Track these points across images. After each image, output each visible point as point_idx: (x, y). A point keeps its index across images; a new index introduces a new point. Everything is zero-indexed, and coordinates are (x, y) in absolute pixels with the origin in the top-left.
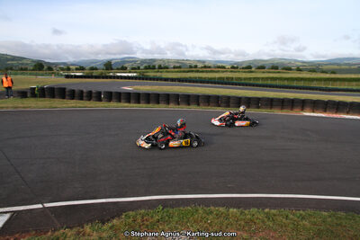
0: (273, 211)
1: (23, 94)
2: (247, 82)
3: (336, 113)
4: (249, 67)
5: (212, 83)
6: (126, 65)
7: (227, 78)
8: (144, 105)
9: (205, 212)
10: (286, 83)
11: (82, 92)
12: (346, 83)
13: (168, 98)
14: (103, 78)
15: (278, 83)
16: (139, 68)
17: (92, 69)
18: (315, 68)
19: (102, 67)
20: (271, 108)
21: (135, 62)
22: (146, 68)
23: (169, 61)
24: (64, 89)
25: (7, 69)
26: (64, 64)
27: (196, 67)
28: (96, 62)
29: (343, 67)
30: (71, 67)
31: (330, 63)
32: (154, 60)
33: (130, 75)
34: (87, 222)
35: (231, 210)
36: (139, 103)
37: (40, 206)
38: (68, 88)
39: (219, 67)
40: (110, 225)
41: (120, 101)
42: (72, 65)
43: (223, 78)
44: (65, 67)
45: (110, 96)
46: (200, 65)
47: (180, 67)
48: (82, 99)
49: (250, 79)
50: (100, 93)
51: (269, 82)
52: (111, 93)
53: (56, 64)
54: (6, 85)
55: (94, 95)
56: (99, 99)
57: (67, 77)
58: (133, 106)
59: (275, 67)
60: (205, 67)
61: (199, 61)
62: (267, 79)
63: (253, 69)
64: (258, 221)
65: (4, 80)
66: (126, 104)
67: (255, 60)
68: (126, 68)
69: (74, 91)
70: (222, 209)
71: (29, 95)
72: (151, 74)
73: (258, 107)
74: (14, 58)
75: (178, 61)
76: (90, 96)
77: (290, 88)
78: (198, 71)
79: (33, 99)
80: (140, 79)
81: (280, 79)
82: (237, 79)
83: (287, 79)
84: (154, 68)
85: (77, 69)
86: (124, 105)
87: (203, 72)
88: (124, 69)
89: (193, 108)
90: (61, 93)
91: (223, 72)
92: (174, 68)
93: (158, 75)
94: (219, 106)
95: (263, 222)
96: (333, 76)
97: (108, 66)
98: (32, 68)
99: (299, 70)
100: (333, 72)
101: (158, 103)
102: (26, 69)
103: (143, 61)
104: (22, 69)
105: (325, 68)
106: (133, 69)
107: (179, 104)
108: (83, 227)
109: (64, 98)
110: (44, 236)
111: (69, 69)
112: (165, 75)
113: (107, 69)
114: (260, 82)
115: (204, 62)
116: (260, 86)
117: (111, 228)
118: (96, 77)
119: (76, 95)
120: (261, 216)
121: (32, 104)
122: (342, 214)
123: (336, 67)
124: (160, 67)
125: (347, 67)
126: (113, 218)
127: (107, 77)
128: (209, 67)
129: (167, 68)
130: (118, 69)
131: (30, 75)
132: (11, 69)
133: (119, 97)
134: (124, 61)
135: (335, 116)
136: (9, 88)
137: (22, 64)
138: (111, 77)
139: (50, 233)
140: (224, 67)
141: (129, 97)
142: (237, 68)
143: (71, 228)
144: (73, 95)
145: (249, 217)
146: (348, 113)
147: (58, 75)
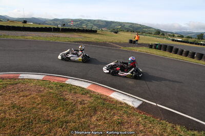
11: (183, 50)
14: (196, 44)
17: (188, 37)
19: (196, 37)
24: (172, 47)
25: (143, 33)
26: (171, 33)
28: (192, 33)
30: (175, 35)
37: (155, 104)
38: (175, 47)
44: (172, 35)
45: (201, 57)
50: (194, 54)
52: (202, 55)
53: (166, 32)
55: (189, 54)
56: (193, 57)
57: (173, 40)
69: (178, 49)
71: (153, 47)
74: (147, 27)
76: (187, 54)
79: (155, 50)
85: (178, 36)
90: (170, 49)
97: (201, 36)
98: (153, 33)
104: (149, 33)
109: (171, 52)
111: (174, 36)
113: (199, 39)
118: (191, 43)
119: (179, 52)
127: (198, 44)
131: (153, 36)
132: (145, 33)
137: (150, 31)
138: (201, 44)
139: (158, 119)
144: (176, 52)
147: (167, 38)
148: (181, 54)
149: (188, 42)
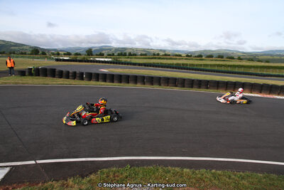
0: (219, 172)
1: (22, 73)
2: (198, 67)
3: (269, 94)
4: (200, 56)
5: (170, 68)
6: (103, 52)
7: (183, 64)
8: (117, 84)
9: (164, 171)
10: (229, 69)
11: (69, 72)
12: (278, 70)
13: (136, 79)
14: (85, 62)
15: (223, 69)
16: (113, 55)
17: (77, 54)
18: (252, 57)
19: (85, 53)
20: (218, 89)
21: (110, 50)
22: (119, 55)
23: (137, 49)
24: (55, 69)
25: (11, 53)
26: (55, 50)
27: (158, 54)
28: (80, 49)
29: (275, 57)
31: (264, 54)
32: (125, 49)
33: (106, 60)
34: (70, 177)
35: (185, 170)
36: (113, 82)
37: (33, 162)
38: (58, 69)
39: (177, 55)
40: (88, 179)
41: (98, 80)
42: (61, 51)
43: (180, 64)
44: (55, 53)
45: (90, 76)
46: (162, 53)
47: (145, 55)
48: (68, 78)
49: (201, 65)
50: (82, 74)
51: (216, 68)
52: (91, 74)
53: (49, 50)
54: (9, 65)
55: (77, 75)
56: (82, 78)
57: (57, 60)
58: (108, 84)
59: (221, 57)
60: (166, 55)
61: (161, 50)
62: (214, 65)
63: (203, 58)
64: (206, 180)
65: (8, 61)
66: (103, 83)
67: (205, 51)
68: (103, 55)
69: (62, 71)
70: (178, 169)
71: (27, 74)
72: (123, 59)
73: (208, 88)
74: (16, 45)
75: (144, 50)
76: (75, 76)
77: (233, 73)
78: (159, 58)
79: (30, 77)
80: (114, 63)
81: (225, 66)
82: (190, 65)
83: (231, 66)
84: (125, 55)
85: (65, 54)
86: (101, 84)
87: (164, 59)
88: (101, 55)
89: (156, 87)
90: (52, 73)
91: (180, 59)
92: (141, 55)
93: (128, 60)
94: (176, 86)
95: (211, 180)
96: (267, 64)
97: (90, 52)
98: (29, 53)
99: (240, 59)
100: (267, 62)
101: (128, 83)
102: (25, 54)
103: (117, 49)
104: (22, 53)
105: (260, 58)
106: (109, 55)
107: (144, 84)
108: (67, 181)
109: (54, 77)
110: (36, 187)
111: (58, 54)
112: (134, 61)
113: (88, 55)
114: (209, 68)
115: (164, 51)
116: (209, 71)
117: (89, 181)
118: (80, 61)
119: (64, 75)
120: (209, 175)
121: (29, 81)
122: (274, 176)
123: (269, 57)
124: (130, 54)
125: (278, 57)
126: (91, 173)
127: (88, 61)
128: (169, 55)
129: (136, 55)
130: (97, 55)
132: (14, 53)
133: (97, 77)
134: (101, 49)
135: (268, 96)
136: (12, 68)
137: (23, 49)
138: (91, 61)
139: (40, 184)
140: (180, 56)
141: (105, 77)
142: (191, 56)
143: (57, 181)
144: (61, 74)
145: (199, 176)
146: (279, 94)
147: (50, 58)
148: (68, 77)
149: (76, 61)
